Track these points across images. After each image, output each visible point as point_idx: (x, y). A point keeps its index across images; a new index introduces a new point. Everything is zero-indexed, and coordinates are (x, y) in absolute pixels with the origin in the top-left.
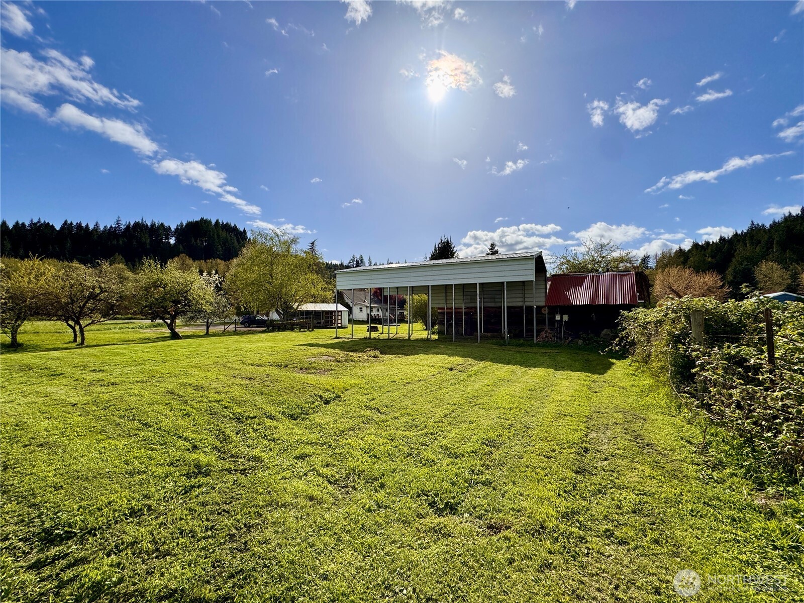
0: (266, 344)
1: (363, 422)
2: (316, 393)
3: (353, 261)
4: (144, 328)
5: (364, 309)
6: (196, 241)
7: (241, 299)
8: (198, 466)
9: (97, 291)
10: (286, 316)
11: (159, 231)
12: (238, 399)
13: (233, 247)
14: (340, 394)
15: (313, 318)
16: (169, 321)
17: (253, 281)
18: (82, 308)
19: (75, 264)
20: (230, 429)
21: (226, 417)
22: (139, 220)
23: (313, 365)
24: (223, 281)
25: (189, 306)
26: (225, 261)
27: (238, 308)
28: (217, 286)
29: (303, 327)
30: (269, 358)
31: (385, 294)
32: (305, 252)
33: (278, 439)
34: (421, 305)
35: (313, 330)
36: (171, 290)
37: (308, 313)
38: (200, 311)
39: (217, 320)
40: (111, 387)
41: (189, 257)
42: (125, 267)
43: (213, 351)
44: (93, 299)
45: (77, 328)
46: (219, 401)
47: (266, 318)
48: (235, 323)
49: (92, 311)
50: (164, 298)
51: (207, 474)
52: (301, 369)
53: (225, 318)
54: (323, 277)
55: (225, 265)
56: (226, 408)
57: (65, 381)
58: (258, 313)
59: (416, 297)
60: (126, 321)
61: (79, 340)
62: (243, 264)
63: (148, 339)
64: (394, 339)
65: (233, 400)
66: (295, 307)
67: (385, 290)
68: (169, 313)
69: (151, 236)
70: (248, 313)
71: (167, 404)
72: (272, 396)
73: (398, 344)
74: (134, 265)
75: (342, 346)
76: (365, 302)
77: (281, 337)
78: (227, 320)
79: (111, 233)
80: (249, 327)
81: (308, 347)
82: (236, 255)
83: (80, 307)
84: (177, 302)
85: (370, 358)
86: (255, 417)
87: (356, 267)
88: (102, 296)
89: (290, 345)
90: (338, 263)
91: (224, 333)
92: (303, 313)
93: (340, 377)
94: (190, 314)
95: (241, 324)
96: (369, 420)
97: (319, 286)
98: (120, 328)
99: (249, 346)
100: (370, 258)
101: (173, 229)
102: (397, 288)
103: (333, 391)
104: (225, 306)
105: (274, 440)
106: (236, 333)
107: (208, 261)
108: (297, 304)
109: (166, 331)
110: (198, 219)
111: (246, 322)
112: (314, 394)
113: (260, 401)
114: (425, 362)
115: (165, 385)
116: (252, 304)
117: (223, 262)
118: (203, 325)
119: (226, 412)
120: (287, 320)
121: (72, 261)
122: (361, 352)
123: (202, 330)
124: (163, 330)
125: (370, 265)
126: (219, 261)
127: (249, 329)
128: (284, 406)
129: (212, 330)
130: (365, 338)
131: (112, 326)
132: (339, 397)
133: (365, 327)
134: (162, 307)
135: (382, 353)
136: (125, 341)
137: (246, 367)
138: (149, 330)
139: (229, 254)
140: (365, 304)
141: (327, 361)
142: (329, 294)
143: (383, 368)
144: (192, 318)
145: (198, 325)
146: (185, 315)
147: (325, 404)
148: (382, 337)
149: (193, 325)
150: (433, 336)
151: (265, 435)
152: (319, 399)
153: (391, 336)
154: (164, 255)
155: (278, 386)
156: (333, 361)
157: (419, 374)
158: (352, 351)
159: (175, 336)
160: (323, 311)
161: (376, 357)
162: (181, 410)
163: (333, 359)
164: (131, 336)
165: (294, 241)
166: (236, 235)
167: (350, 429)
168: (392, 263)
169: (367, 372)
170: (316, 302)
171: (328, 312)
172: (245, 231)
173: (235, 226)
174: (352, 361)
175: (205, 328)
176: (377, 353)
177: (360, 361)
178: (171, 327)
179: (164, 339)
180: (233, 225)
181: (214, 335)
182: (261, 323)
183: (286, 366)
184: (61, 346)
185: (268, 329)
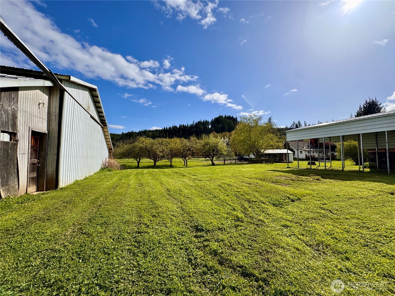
0: (251, 169)
1: (321, 216)
2: (285, 195)
3: (294, 125)
4: (202, 161)
5: (303, 152)
6: (218, 125)
7: (237, 149)
8: (237, 217)
9: (190, 147)
10: (258, 156)
11: (205, 123)
12: (246, 192)
13: (232, 126)
14: (300, 197)
15: (273, 157)
16: (211, 159)
17: (242, 140)
18: (186, 154)
19: (183, 139)
20: (246, 205)
21: (243, 199)
22: (199, 120)
23: (278, 181)
24: (229, 141)
25: (218, 152)
26: (229, 132)
27: (236, 153)
28: (227, 143)
29: (267, 162)
30: (255, 176)
31: (320, 142)
32: (266, 124)
33: (270, 214)
34: (351, 148)
35: (272, 164)
36: (211, 146)
37: (269, 155)
38: (222, 154)
39: (228, 158)
40: (200, 181)
41: (216, 132)
42: (196, 138)
43: (229, 171)
44: (189, 150)
45: (185, 160)
46: (239, 192)
47: (248, 157)
48: (235, 159)
49: (189, 154)
50: (209, 149)
51: (242, 222)
52: (273, 182)
53: (231, 157)
54: (277, 135)
55: (229, 134)
56: (242, 195)
57: (187, 178)
58: (244, 154)
59: (346, 143)
60: (197, 158)
61: (186, 165)
62: (237, 133)
63: (205, 165)
64: (330, 170)
65: (244, 192)
66: (262, 151)
67: (320, 140)
68: (211, 155)
69: (203, 126)
70: (240, 155)
71: (220, 190)
72: (261, 193)
73: (334, 173)
74: (198, 137)
75: (293, 172)
76: (303, 148)
77: (257, 166)
78: (232, 158)
79: (192, 126)
80: (241, 161)
81: (273, 172)
82: (234, 129)
83: (186, 153)
84: (214, 151)
85: (314, 180)
86: (256, 202)
87: (296, 128)
88: (191, 149)
89: (263, 170)
90: (284, 127)
91: (231, 164)
92: (266, 155)
93: (297, 188)
94: (218, 156)
95: (238, 160)
96: (324, 216)
97: (275, 141)
98: (196, 161)
99: (244, 170)
100: (305, 122)
101: (210, 122)
102: (330, 137)
103: (295, 195)
104: (231, 152)
105: (268, 214)
106: (235, 164)
107: (223, 133)
108: (263, 150)
109: (210, 162)
110: (218, 116)
111: (239, 159)
112: (284, 195)
113: (257, 194)
114: (363, 186)
115: (217, 182)
116: (242, 151)
117: (228, 133)
118: (222, 160)
119: (243, 197)
120: (259, 158)
121: (182, 138)
122: (307, 176)
123: (222, 162)
124: (209, 162)
125: (306, 126)
126: (227, 133)
127: (241, 162)
128: (269, 199)
129: (226, 162)
130: (307, 169)
131: (194, 160)
132: (300, 199)
133: (306, 163)
134: (209, 153)
135: (322, 178)
136: (198, 166)
137: (245, 179)
138: (204, 162)
139: (231, 129)
140: (303, 149)
141: (286, 179)
142: (281, 144)
143: (326, 186)
144: (219, 157)
145: (220, 160)
146: (216, 156)
147: (292, 201)
148: (319, 168)
149: (219, 160)
150: (365, 169)
151: (263, 211)
152: (287, 198)
153: (327, 168)
154: (208, 132)
155: (263, 189)
156: (290, 180)
157: (360, 193)
158: (300, 175)
159: (213, 164)
160: (278, 154)
161: (319, 180)
162: (225, 193)
163: (289, 179)
164: (200, 164)
165: (260, 118)
166: (233, 121)
167: (312, 219)
168: (322, 123)
169: (315, 188)
170: (273, 149)
171: (280, 154)
172: (236, 118)
173: (232, 116)
174: (302, 181)
175: (224, 161)
176: (319, 177)
177: (308, 181)
178: (212, 161)
179: (210, 165)
180: (231, 116)
181: (227, 164)
182: (246, 160)
183: (264, 180)
184: (181, 167)
185: (249, 162)
